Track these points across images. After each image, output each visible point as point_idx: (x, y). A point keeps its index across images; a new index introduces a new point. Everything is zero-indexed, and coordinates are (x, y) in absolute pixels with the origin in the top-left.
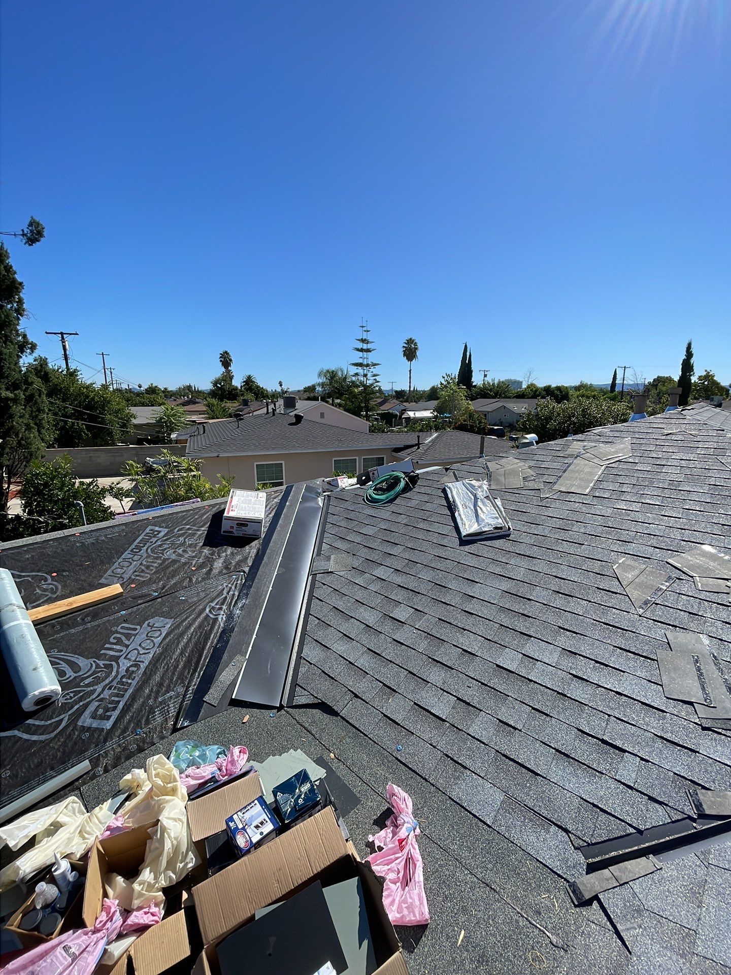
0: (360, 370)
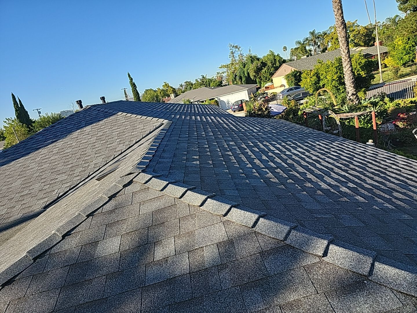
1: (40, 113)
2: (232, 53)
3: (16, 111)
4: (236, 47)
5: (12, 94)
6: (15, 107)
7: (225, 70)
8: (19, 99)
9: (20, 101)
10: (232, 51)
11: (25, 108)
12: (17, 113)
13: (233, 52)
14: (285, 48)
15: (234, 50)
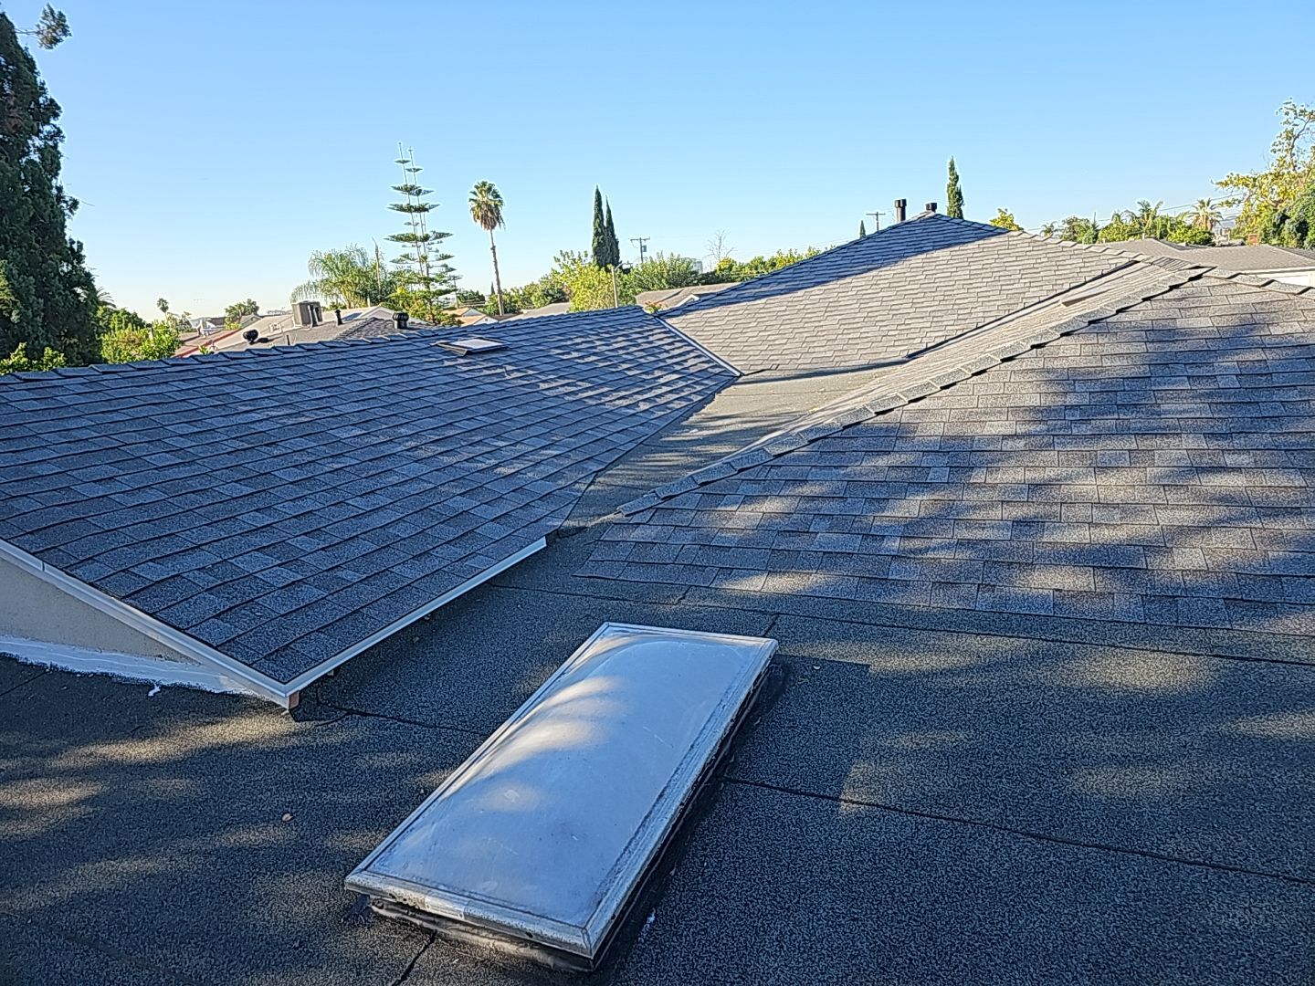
0: (409, 248)
1: (644, 249)
2: (1291, 136)
3: (597, 234)
5: (597, 191)
6: (595, 226)
8: (608, 206)
9: (609, 211)
10: (1290, 128)
11: (616, 233)
12: (596, 239)
13: (1295, 133)
15: (1300, 128)
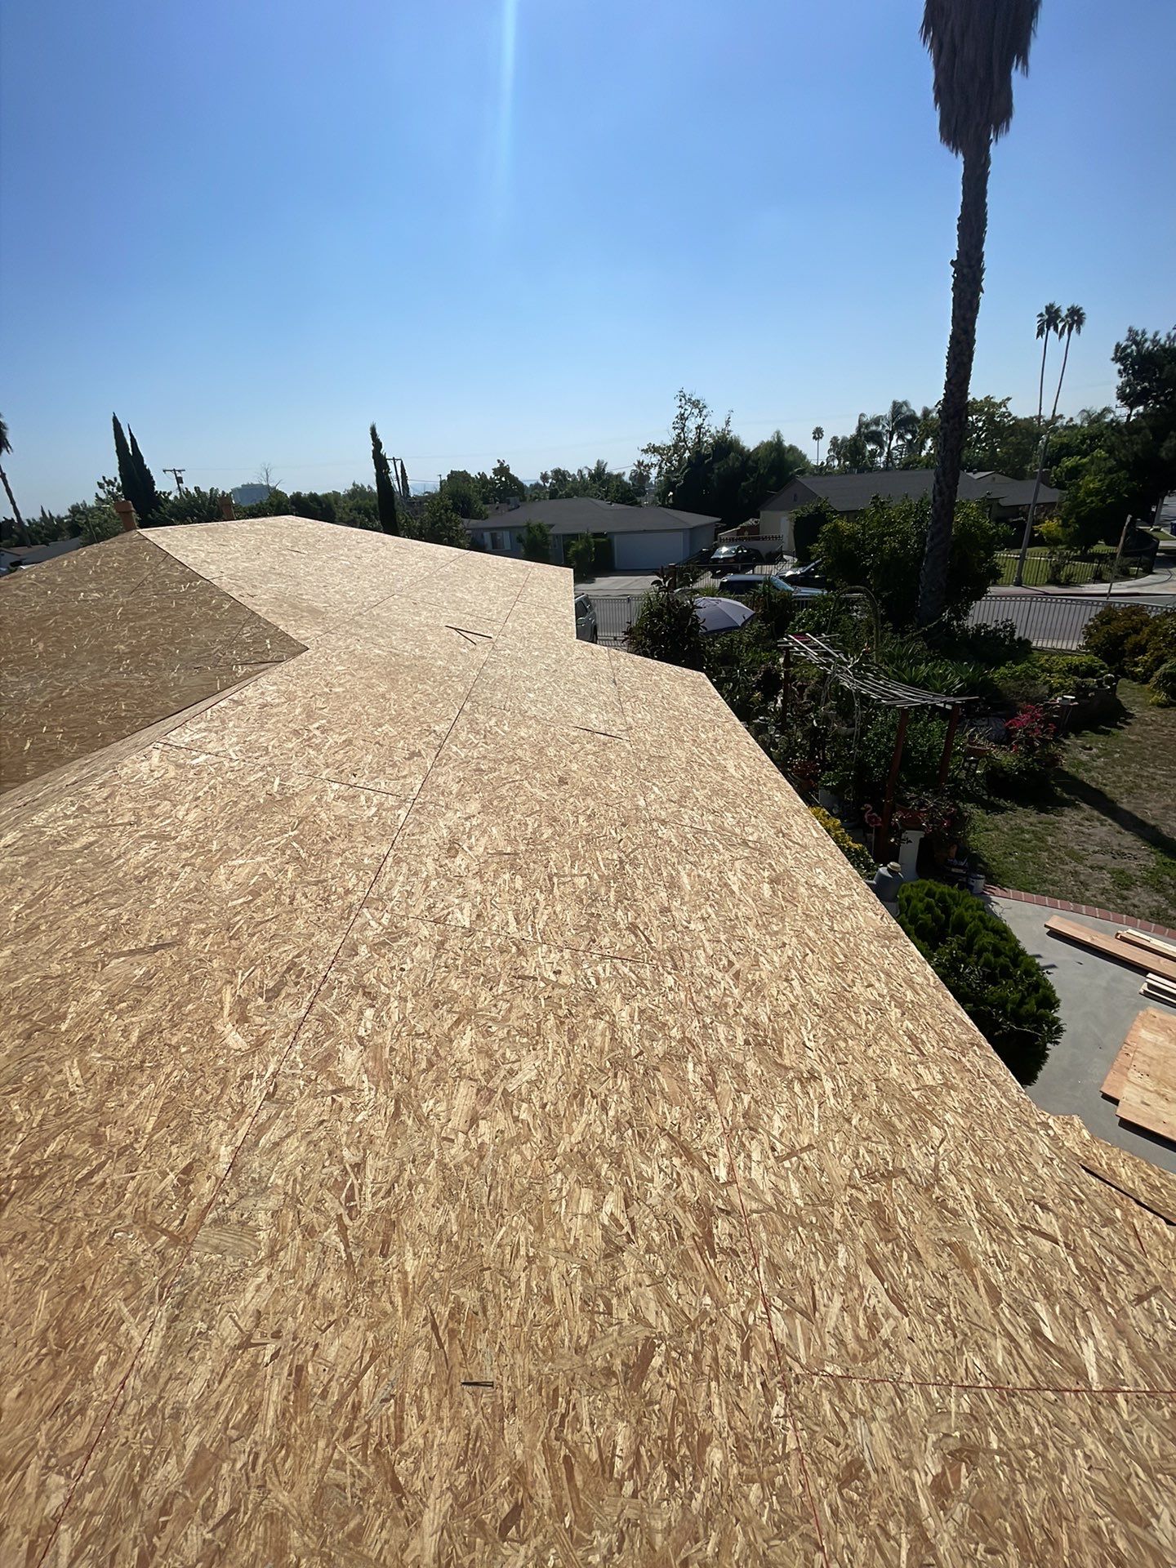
1: (179, 480)
2: (683, 418)
4: (695, 404)
5: (115, 420)
6: (118, 455)
7: (655, 459)
8: (130, 433)
9: (133, 440)
10: (682, 411)
11: (145, 462)
13: (686, 416)
14: (818, 434)
15: (688, 412)
